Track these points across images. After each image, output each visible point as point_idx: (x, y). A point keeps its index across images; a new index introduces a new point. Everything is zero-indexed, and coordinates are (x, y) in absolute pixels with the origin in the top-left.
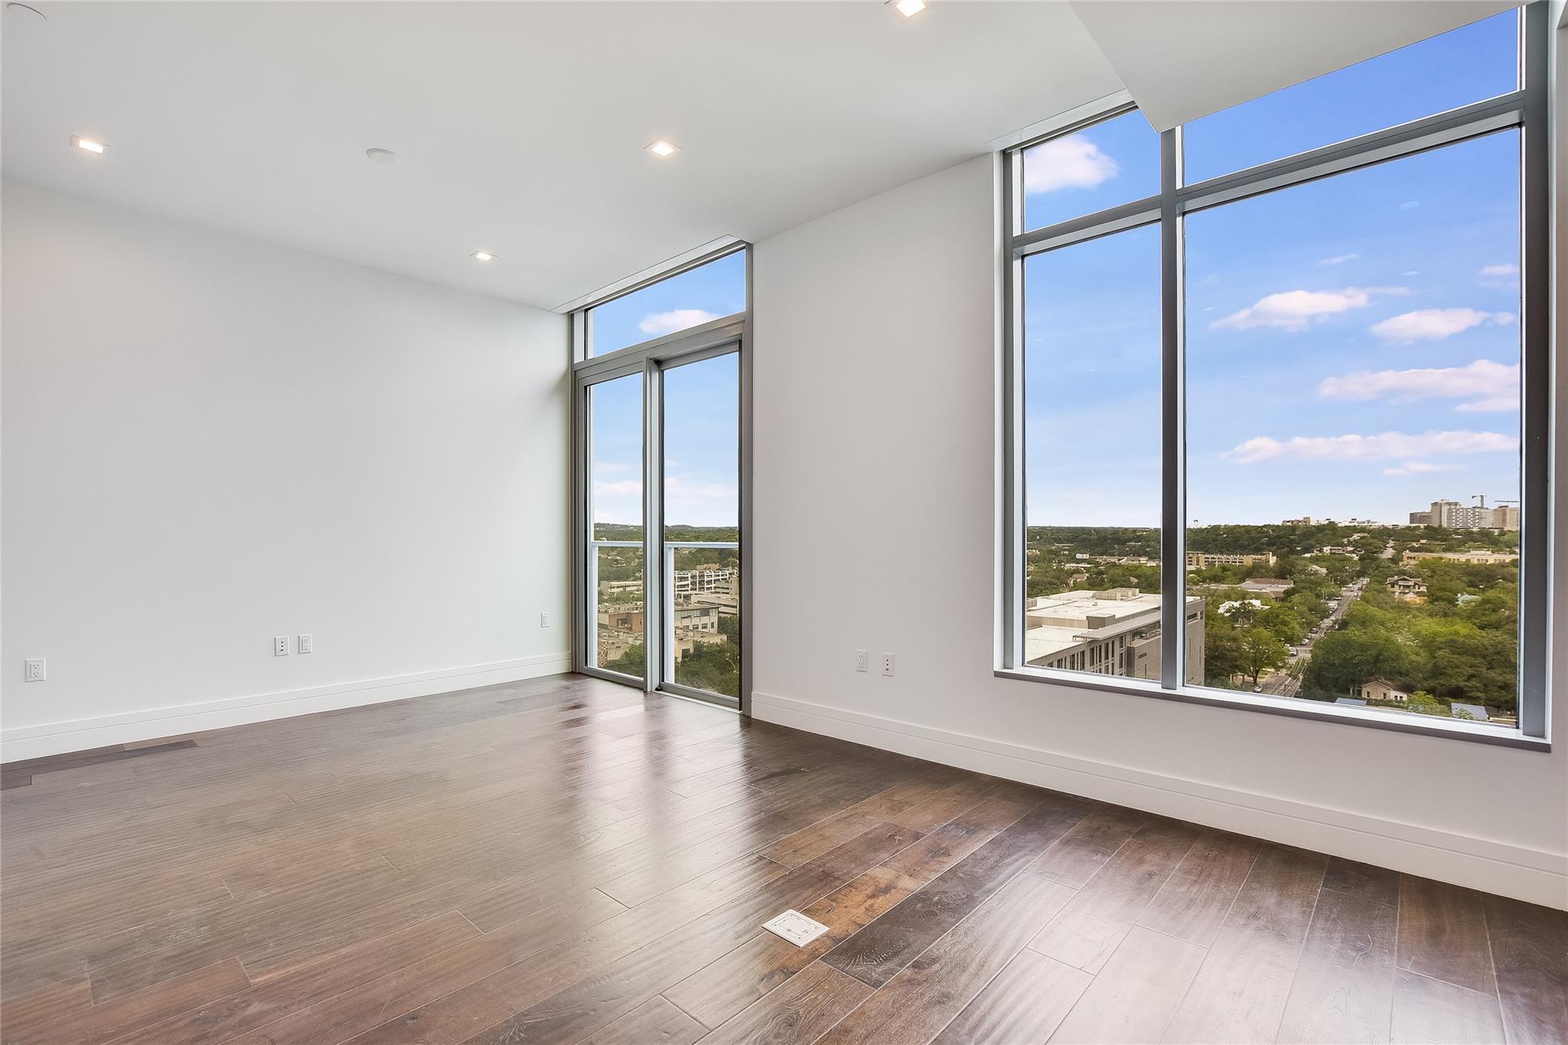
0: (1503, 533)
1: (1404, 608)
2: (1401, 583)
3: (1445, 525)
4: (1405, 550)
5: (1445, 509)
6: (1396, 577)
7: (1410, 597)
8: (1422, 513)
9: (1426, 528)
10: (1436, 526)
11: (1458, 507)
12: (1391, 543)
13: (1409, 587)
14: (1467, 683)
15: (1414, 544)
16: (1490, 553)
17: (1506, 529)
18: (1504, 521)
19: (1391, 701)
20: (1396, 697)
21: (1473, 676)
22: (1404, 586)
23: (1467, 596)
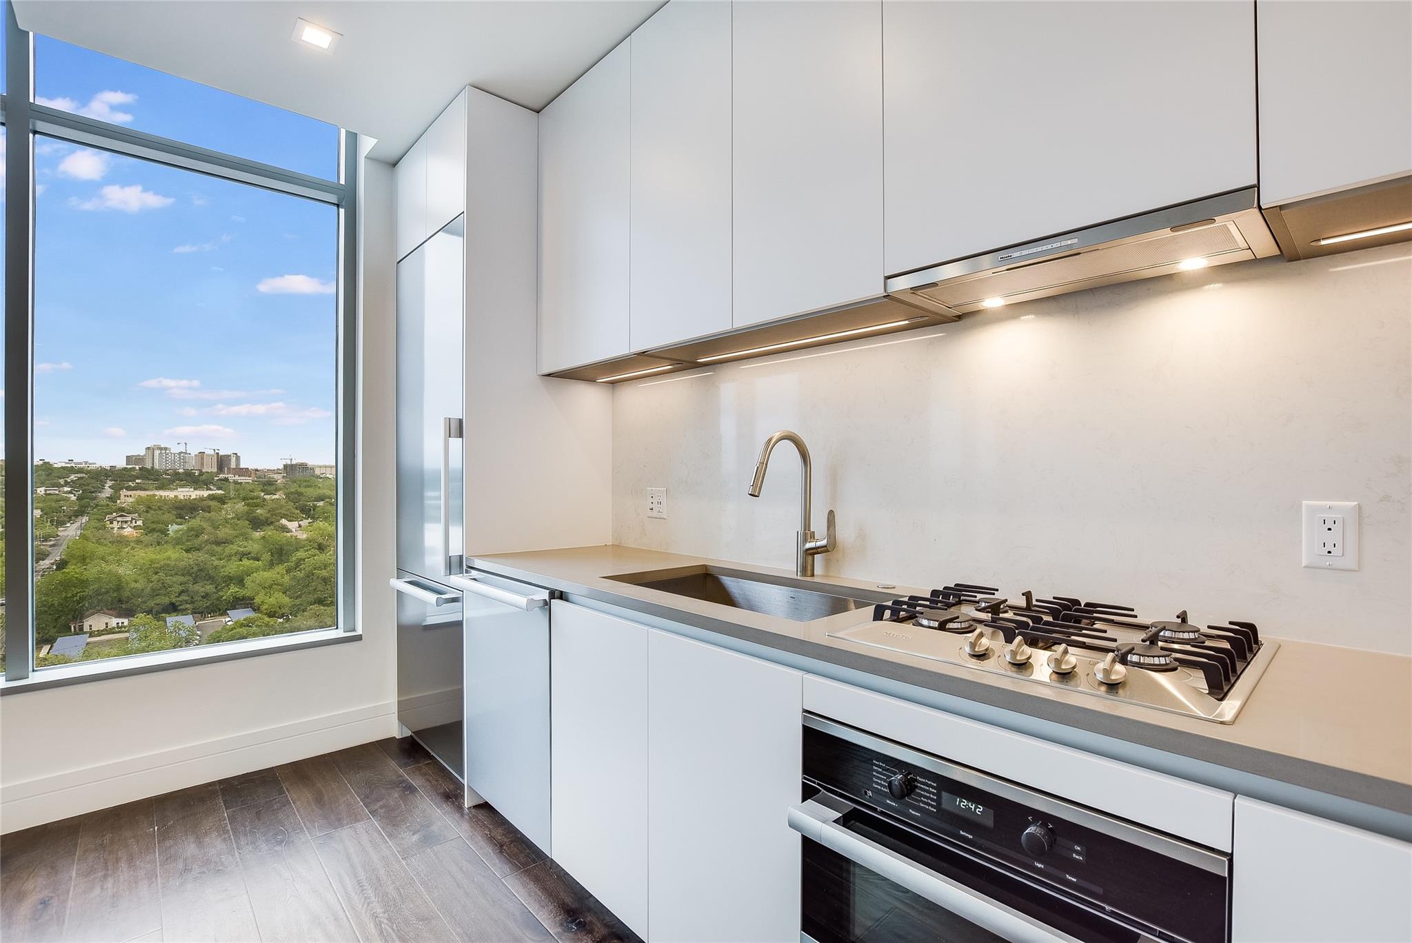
0: (201, 473)
1: (121, 541)
2: (119, 519)
3: (157, 467)
4: (122, 489)
5: (157, 453)
6: (114, 514)
7: (128, 531)
8: (137, 456)
9: (140, 469)
10: (149, 468)
11: (167, 452)
12: (109, 483)
13: (126, 522)
14: (178, 599)
15: (130, 483)
16: (192, 490)
17: (204, 470)
18: (202, 464)
19: (114, 628)
20: (118, 623)
21: (183, 592)
22: (122, 522)
23: (176, 527)
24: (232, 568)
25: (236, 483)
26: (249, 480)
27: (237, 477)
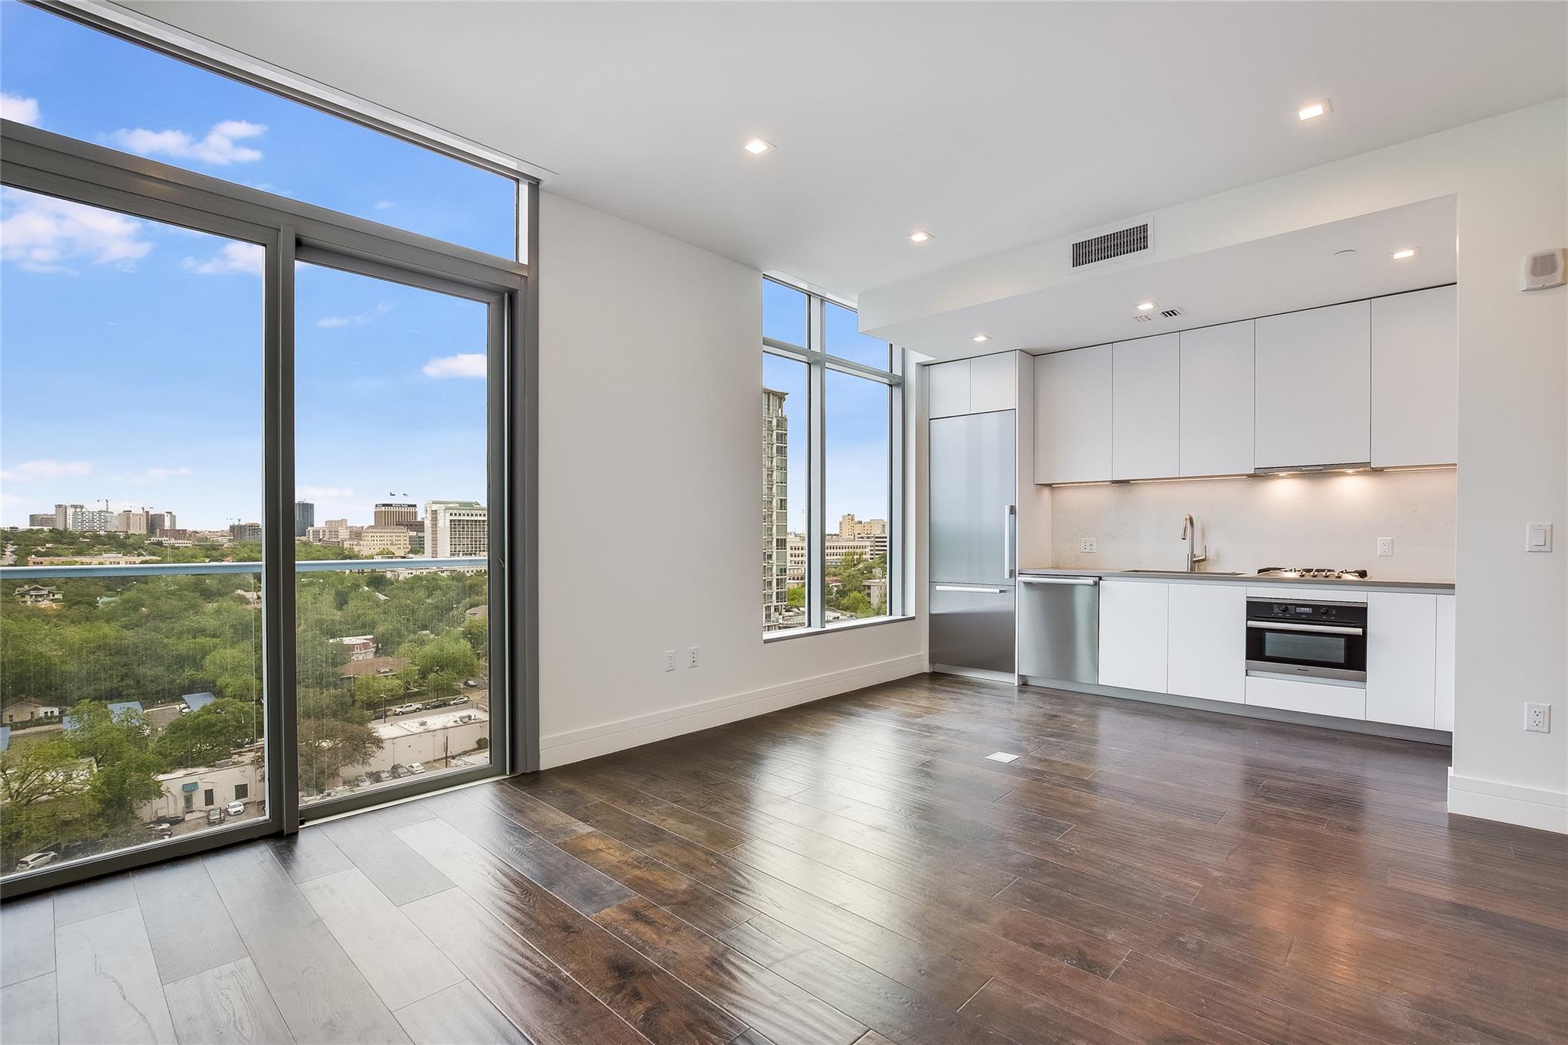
0: (127, 537)
1: (45, 616)
2: (32, 593)
3: (70, 527)
4: (28, 555)
5: (71, 511)
6: (26, 587)
7: (44, 604)
8: (45, 515)
9: (51, 531)
10: (61, 529)
11: (84, 510)
12: (10, 548)
13: (41, 596)
14: (121, 684)
15: (39, 548)
16: (121, 555)
17: (129, 533)
18: (128, 525)
19: (41, 718)
20: (46, 713)
21: (126, 675)
22: (36, 595)
23: (105, 599)
24: (185, 646)
25: (173, 547)
26: (189, 543)
27: (173, 541)
